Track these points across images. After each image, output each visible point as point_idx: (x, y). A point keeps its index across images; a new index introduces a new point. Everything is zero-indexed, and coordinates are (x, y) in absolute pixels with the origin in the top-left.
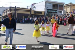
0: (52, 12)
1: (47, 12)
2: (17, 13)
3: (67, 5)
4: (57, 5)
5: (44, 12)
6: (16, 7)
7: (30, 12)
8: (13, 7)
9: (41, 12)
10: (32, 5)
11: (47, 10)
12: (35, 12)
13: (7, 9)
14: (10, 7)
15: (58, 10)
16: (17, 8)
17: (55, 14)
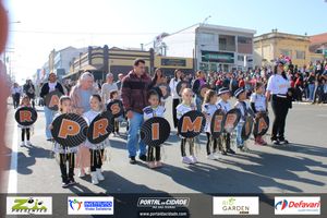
0: (217, 61)
1: (203, 59)
2: (110, 64)
3: (265, 38)
4: (234, 37)
5: (194, 60)
6: (106, 47)
7: (149, 62)
8: (99, 48)
9: (183, 62)
10: (158, 38)
11: (204, 53)
12: (166, 61)
13: (81, 54)
14: (90, 48)
15: (236, 54)
16: (112, 49)
17: (226, 66)
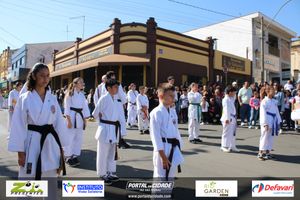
2: (158, 56)
5: (252, 64)
7: (207, 58)
13: (79, 39)
